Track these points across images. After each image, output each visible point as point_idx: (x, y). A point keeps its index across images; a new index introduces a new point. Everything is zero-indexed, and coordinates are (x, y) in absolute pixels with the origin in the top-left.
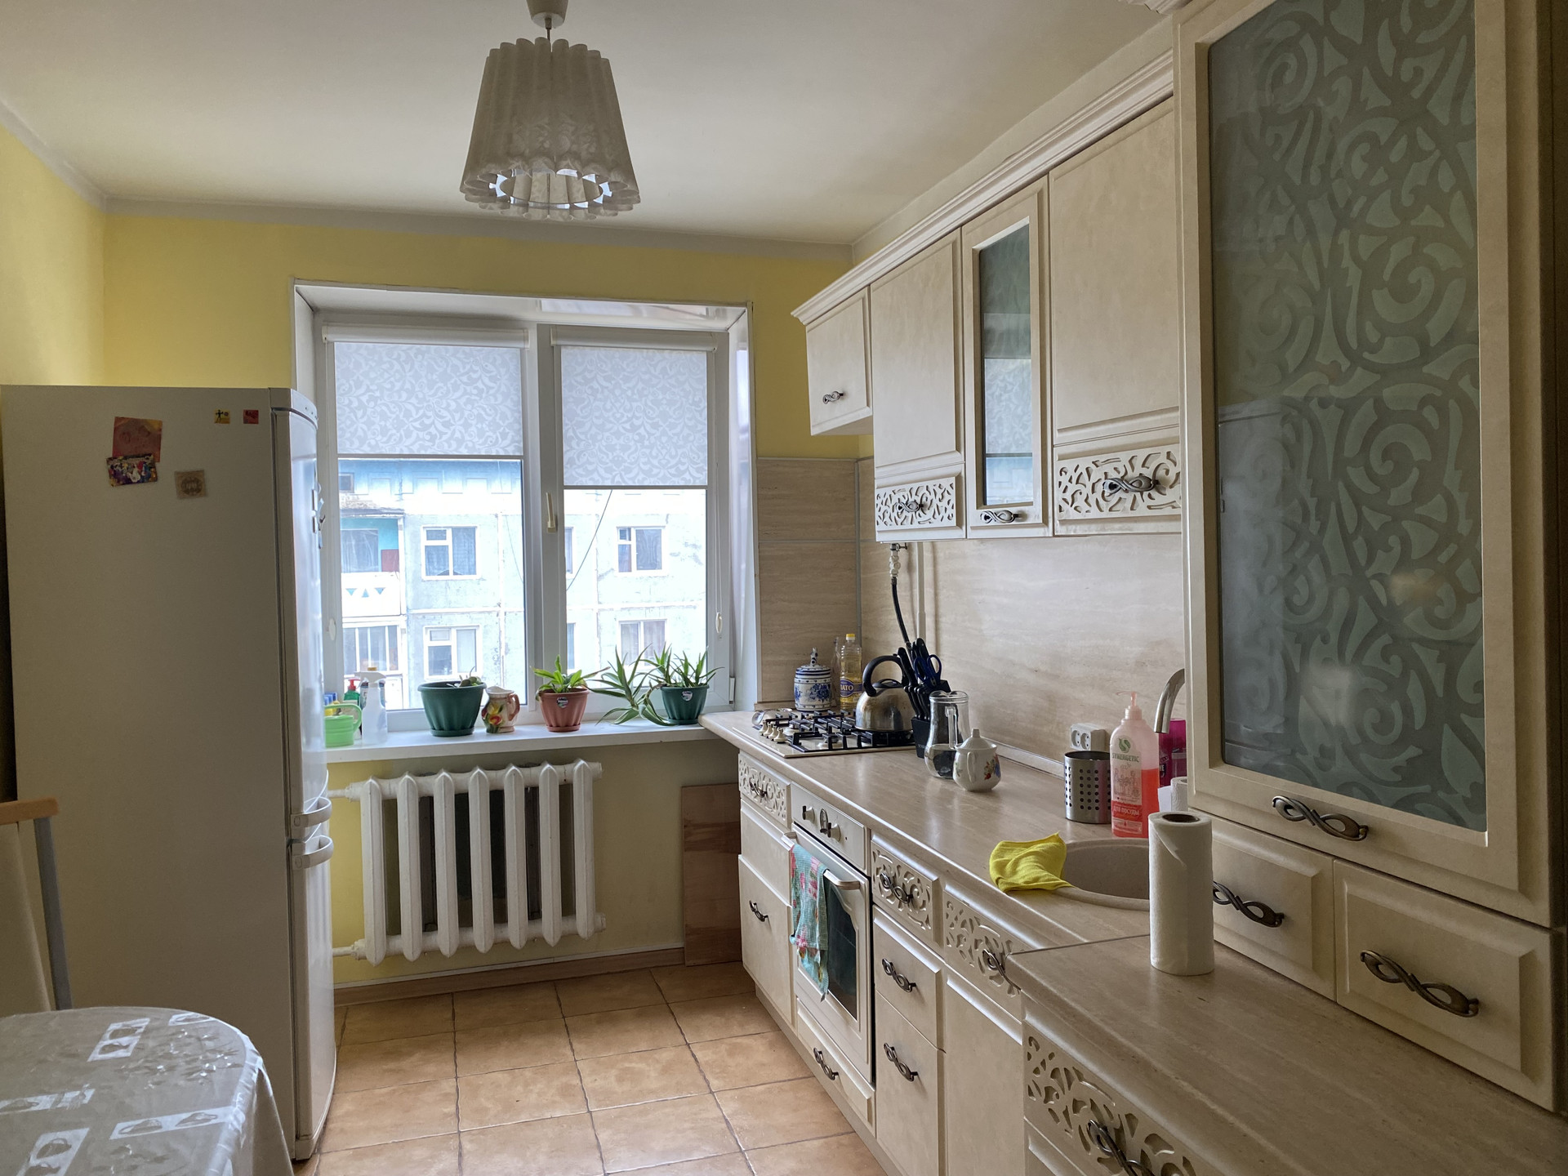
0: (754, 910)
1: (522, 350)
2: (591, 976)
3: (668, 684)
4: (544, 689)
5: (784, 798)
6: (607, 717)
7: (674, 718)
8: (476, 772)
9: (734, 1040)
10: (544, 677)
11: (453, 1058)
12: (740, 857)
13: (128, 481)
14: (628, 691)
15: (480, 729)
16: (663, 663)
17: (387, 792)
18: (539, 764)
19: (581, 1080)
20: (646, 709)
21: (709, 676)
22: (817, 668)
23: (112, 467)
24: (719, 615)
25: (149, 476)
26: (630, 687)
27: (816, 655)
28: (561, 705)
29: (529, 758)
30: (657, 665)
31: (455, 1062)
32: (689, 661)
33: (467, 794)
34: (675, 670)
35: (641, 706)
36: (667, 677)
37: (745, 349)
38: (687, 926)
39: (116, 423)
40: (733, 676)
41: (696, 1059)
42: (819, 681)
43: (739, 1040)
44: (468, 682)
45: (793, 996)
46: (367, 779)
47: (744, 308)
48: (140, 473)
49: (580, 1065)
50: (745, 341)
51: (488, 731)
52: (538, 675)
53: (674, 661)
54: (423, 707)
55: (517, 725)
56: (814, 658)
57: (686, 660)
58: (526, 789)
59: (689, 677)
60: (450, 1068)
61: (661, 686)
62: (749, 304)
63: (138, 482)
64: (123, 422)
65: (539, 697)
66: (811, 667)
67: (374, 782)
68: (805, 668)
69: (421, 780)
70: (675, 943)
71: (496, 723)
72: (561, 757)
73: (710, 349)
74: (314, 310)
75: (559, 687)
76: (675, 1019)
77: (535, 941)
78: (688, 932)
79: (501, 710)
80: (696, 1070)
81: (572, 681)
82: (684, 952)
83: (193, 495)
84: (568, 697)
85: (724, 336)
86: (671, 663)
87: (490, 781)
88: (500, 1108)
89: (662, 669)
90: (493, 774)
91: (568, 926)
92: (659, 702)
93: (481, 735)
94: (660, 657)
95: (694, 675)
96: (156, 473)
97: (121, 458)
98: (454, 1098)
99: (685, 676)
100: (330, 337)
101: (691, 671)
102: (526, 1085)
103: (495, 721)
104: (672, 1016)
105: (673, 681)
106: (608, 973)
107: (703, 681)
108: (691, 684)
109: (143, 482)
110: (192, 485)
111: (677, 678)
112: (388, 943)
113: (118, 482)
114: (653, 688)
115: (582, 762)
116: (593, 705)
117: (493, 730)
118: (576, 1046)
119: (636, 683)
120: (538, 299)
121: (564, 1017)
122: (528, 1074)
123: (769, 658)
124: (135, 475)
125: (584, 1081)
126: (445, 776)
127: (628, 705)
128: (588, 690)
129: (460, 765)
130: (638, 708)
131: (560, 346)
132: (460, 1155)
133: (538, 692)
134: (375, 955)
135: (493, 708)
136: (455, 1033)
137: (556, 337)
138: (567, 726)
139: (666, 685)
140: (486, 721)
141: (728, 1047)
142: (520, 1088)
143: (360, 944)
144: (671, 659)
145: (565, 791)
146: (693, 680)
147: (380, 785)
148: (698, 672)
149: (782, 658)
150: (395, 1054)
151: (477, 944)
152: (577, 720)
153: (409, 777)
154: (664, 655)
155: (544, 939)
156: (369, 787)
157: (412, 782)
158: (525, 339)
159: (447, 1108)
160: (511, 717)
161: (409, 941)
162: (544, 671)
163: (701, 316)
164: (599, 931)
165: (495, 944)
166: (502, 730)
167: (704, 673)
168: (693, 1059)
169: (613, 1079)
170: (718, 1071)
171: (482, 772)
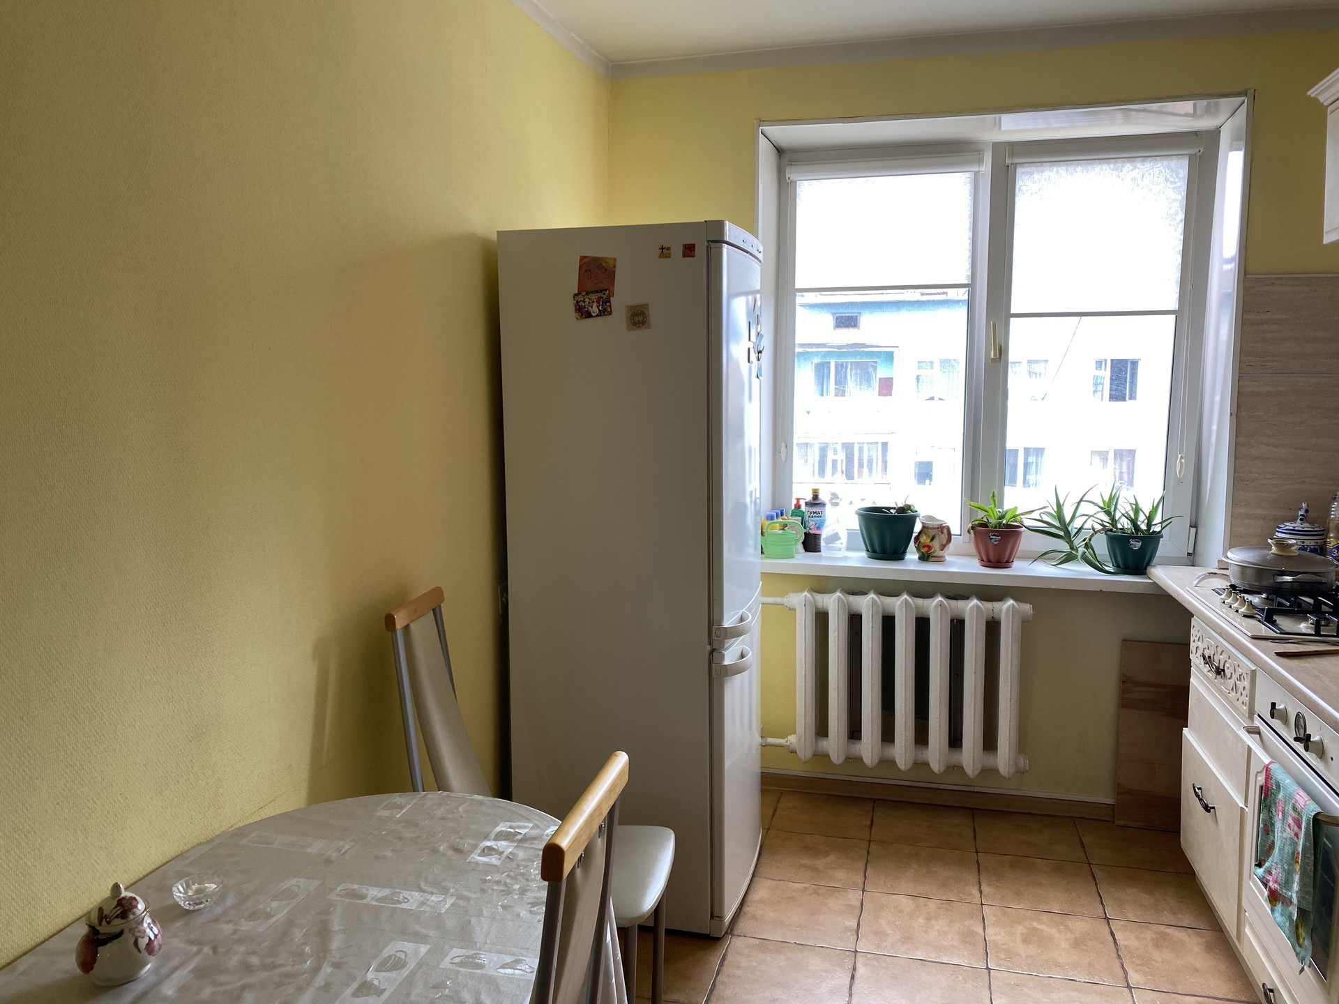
0: (1197, 795)
1: (976, 174)
2: (1012, 812)
3: (1114, 530)
4: (977, 522)
5: (1246, 683)
6: (1043, 556)
7: (1118, 566)
8: (903, 598)
9: (1163, 928)
10: (979, 510)
11: (863, 868)
12: (1185, 731)
13: (589, 315)
14: (1068, 533)
15: (912, 555)
16: (1109, 506)
17: (820, 605)
18: (967, 598)
19: (984, 929)
20: (1087, 554)
21: (1164, 524)
22: (1307, 526)
23: (577, 302)
24: (1182, 458)
25: (605, 311)
26: (1070, 529)
27: (1307, 511)
28: (993, 541)
29: (956, 591)
30: (1102, 508)
31: (865, 874)
32: (1140, 506)
33: (894, 617)
34: (1123, 515)
35: (1081, 550)
36: (1114, 521)
37: (1240, 150)
38: (1119, 784)
39: (581, 260)
40: (1194, 525)
41: (1115, 940)
42: (1307, 543)
43: (1170, 930)
44: (902, 510)
45: (1240, 909)
46: (803, 591)
47: (1243, 98)
48: (598, 308)
49: (986, 910)
50: (1241, 140)
51: (920, 558)
52: (973, 508)
53: (1123, 504)
54: (859, 528)
55: (948, 554)
56: (1302, 515)
57: (1137, 504)
58: (952, 621)
59: (1139, 523)
60: (859, 879)
61: (1106, 530)
62: (1251, 92)
63: (597, 316)
64: (586, 260)
65: (972, 531)
66: (1298, 525)
67: (808, 595)
68: (1289, 525)
69: (851, 598)
70: (1105, 798)
71: (927, 552)
72: (991, 594)
73: (1193, 151)
74: (780, 151)
75: (993, 521)
76: (1096, 884)
77: (955, 769)
78: (1120, 790)
79: (932, 540)
80: (1114, 955)
81: (1008, 517)
82: (1114, 809)
83: (639, 327)
84: (1001, 534)
85: (1215, 135)
86: (1119, 507)
87: (916, 607)
88: (898, 937)
89: (1108, 513)
90: (920, 601)
91: (989, 760)
92: (1101, 547)
93: (913, 561)
94: (1107, 498)
95: (1146, 521)
96: (610, 306)
97: (584, 293)
98: (858, 911)
99: (1134, 522)
100: (793, 177)
101: (1142, 517)
102: (928, 919)
103: (926, 549)
104: (1093, 881)
105: (1119, 526)
106: (1030, 814)
107: (1157, 529)
108: (1142, 531)
109: (601, 315)
110: (638, 317)
111: (1124, 523)
112: (816, 743)
113: (582, 316)
114: (1096, 533)
115: (1011, 602)
116: (1028, 542)
117: (925, 557)
118: (985, 888)
119: (1077, 523)
120: (997, 116)
121: (977, 852)
122: (932, 905)
123: (1242, 510)
124: (595, 310)
125: (988, 930)
126: (873, 598)
127: (1066, 547)
128: (1024, 528)
129: (889, 589)
130: (1077, 551)
131: (1016, 164)
132: (853, 977)
133: (970, 525)
134: (805, 753)
135: (925, 537)
136: (870, 841)
137: (1012, 155)
138: (998, 560)
139: (1111, 530)
140: (918, 549)
141: (1154, 936)
142: (921, 920)
143: (792, 739)
144: (1119, 502)
145: (992, 628)
146: (1144, 527)
147: (814, 598)
148: (1150, 519)
149: (1259, 512)
150: (812, 850)
151: (897, 761)
152: (1010, 557)
153: (841, 595)
154: (1111, 498)
155: (963, 768)
156: (804, 599)
157: (842, 600)
158: (980, 161)
159: (850, 921)
160: (943, 547)
161: (835, 744)
162: (979, 504)
163: (1187, 115)
164: (1020, 772)
165: (915, 763)
166: (933, 559)
167: (1158, 519)
168: (1111, 938)
169: (1018, 939)
170: (1139, 962)
171: (908, 598)
